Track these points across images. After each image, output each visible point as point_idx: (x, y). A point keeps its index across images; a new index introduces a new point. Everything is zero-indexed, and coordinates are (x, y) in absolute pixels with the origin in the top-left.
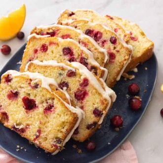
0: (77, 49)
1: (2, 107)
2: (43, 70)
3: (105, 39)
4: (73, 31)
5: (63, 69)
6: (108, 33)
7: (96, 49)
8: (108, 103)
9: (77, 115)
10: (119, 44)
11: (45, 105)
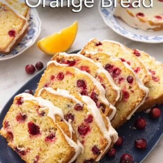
0: (90, 84)
1: (10, 126)
2: (54, 98)
3: (123, 77)
4: (92, 63)
5: (72, 101)
6: (127, 71)
7: (110, 86)
8: (108, 143)
9: (74, 150)
10: (135, 84)
11: (48, 133)
